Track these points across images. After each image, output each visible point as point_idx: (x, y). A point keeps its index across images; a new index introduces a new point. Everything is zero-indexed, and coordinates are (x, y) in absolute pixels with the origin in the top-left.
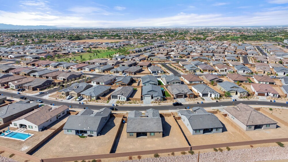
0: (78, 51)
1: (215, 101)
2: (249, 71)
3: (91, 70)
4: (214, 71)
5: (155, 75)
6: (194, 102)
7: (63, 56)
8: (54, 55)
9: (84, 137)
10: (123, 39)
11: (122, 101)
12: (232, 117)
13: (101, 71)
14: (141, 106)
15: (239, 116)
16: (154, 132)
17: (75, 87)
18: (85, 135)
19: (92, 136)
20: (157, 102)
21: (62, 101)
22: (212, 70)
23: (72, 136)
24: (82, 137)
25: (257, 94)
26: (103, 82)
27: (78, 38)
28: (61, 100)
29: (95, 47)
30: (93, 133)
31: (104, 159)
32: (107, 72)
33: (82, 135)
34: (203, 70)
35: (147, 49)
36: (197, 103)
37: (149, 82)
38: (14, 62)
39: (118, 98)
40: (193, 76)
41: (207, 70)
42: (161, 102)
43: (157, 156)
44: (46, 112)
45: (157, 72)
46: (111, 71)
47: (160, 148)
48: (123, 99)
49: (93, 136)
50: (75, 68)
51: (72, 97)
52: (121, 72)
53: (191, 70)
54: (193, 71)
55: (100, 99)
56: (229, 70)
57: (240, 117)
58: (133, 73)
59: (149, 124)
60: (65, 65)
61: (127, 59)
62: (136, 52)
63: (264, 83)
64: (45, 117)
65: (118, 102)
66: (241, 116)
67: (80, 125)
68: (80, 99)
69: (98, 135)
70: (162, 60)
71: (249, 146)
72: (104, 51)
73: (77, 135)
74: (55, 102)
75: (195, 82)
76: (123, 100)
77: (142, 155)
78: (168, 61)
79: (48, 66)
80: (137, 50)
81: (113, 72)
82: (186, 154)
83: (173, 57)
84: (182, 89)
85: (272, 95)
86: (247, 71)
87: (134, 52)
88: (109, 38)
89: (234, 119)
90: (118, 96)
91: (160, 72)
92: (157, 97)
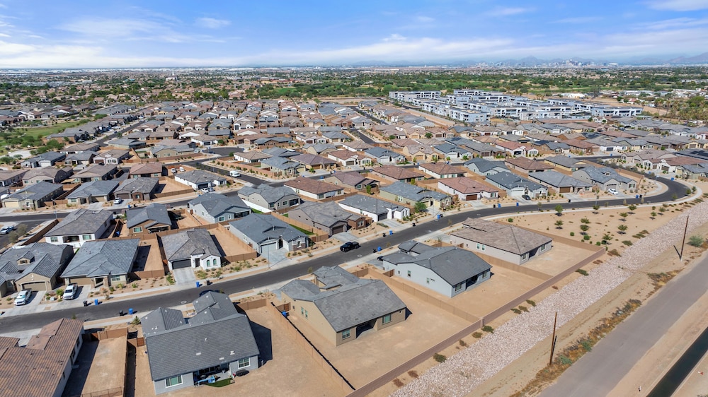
1: (409, 225)
2: (402, 158)
4: (335, 165)
6: (376, 235)
9: (227, 382)
11: (209, 268)
12: (478, 247)
13: (31, 204)
14: (270, 270)
16: (390, 314)
17: (23, 262)
18: (223, 376)
19: (245, 373)
20: (298, 251)
22: (332, 165)
24: (219, 384)
25: (465, 198)
26: (90, 231)
30: (247, 364)
32: (55, 204)
33: (216, 379)
34: (313, 166)
35: (101, 128)
36: (382, 236)
39: (193, 264)
41: (319, 165)
45: (209, 185)
46: (69, 201)
48: (211, 262)
49: (247, 372)
52: (105, 198)
53: (288, 169)
56: (365, 159)
57: (497, 243)
58: (147, 196)
59: (368, 299)
61: (74, 162)
62: (78, 139)
63: (450, 176)
65: (202, 274)
66: (497, 240)
67: (199, 354)
68: (74, 293)
69: (260, 366)
70: (183, 154)
71: (551, 288)
73: (201, 383)
75: (329, 194)
76: (212, 266)
78: (200, 155)
82: (482, 336)
83: (202, 143)
85: (488, 195)
86: (397, 158)
87: (70, 139)
89: (483, 249)
90: (193, 258)
91: (216, 182)
92: (297, 241)
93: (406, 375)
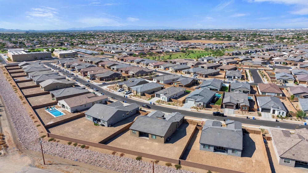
0: (172, 51)
3: (166, 69)
5: (229, 80)
6: (243, 116)
7: (155, 55)
8: (147, 53)
9: (98, 125)
10: (233, 40)
11: (163, 100)
13: (173, 70)
14: (177, 109)
15: (281, 142)
16: (156, 136)
17: (131, 81)
19: (104, 126)
20: (198, 108)
21: (113, 93)
23: (89, 122)
24: (95, 124)
26: (163, 80)
27: (184, 38)
28: (113, 91)
29: (193, 48)
30: (104, 123)
31: (92, 147)
32: (180, 72)
33: (97, 123)
34: (300, 81)
35: (249, 52)
36: (246, 118)
37: (208, 86)
38: (112, 56)
40: (270, 86)
41: (306, 82)
42: (203, 109)
43: (139, 159)
44: (84, 98)
46: (183, 72)
47: (151, 152)
48: (164, 98)
50: (152, 65)
51: (123, 90)
52: (193, 73)
53: (279, 79)
54: (282, 81)
55: (145, 96)
57: (280, 144)
58: (204, 76)
59: (156, 126)
60: (145, 62)
61: (213, 61)
62: (233, 54)
64: (81, 102)
65: (158, 102)
66: (283, 142)
67: (98, 113)
68: (128, 93)
69: (108, 126)
70: (255, 65)
72: (199, 52)
73: (93, 122)
74: (107, 92)
77: (127, 153)
78: (263, 67)
79: (133, 62)
80: (234, 53)
81: (185, 72)
82: (170, 167)
83: (274, 63)
84: (238, 99)
87: (230, 54)
88: (218, 39)
91: (236, 77)
92: (199, 103)
93: (120, 153)
